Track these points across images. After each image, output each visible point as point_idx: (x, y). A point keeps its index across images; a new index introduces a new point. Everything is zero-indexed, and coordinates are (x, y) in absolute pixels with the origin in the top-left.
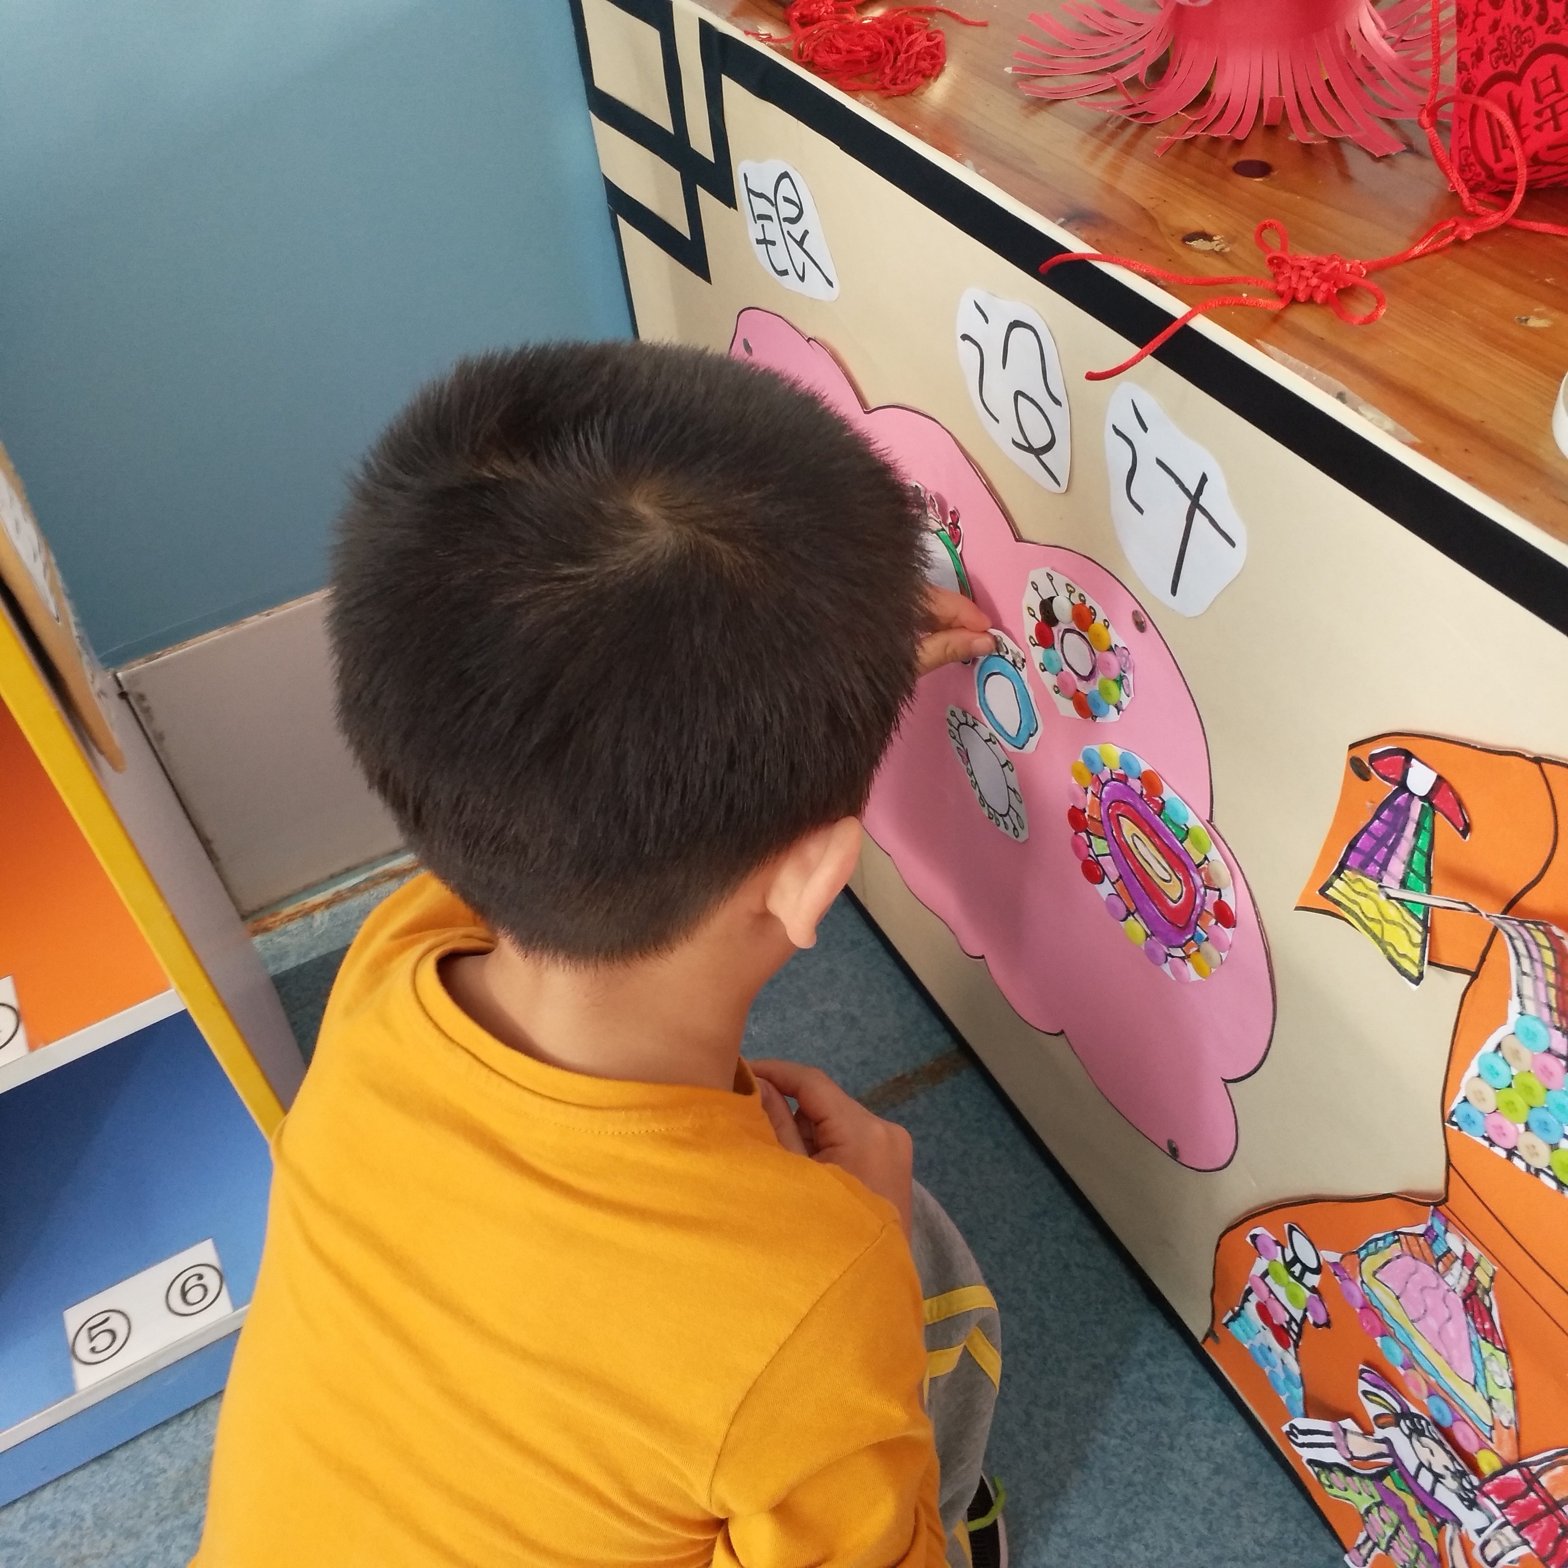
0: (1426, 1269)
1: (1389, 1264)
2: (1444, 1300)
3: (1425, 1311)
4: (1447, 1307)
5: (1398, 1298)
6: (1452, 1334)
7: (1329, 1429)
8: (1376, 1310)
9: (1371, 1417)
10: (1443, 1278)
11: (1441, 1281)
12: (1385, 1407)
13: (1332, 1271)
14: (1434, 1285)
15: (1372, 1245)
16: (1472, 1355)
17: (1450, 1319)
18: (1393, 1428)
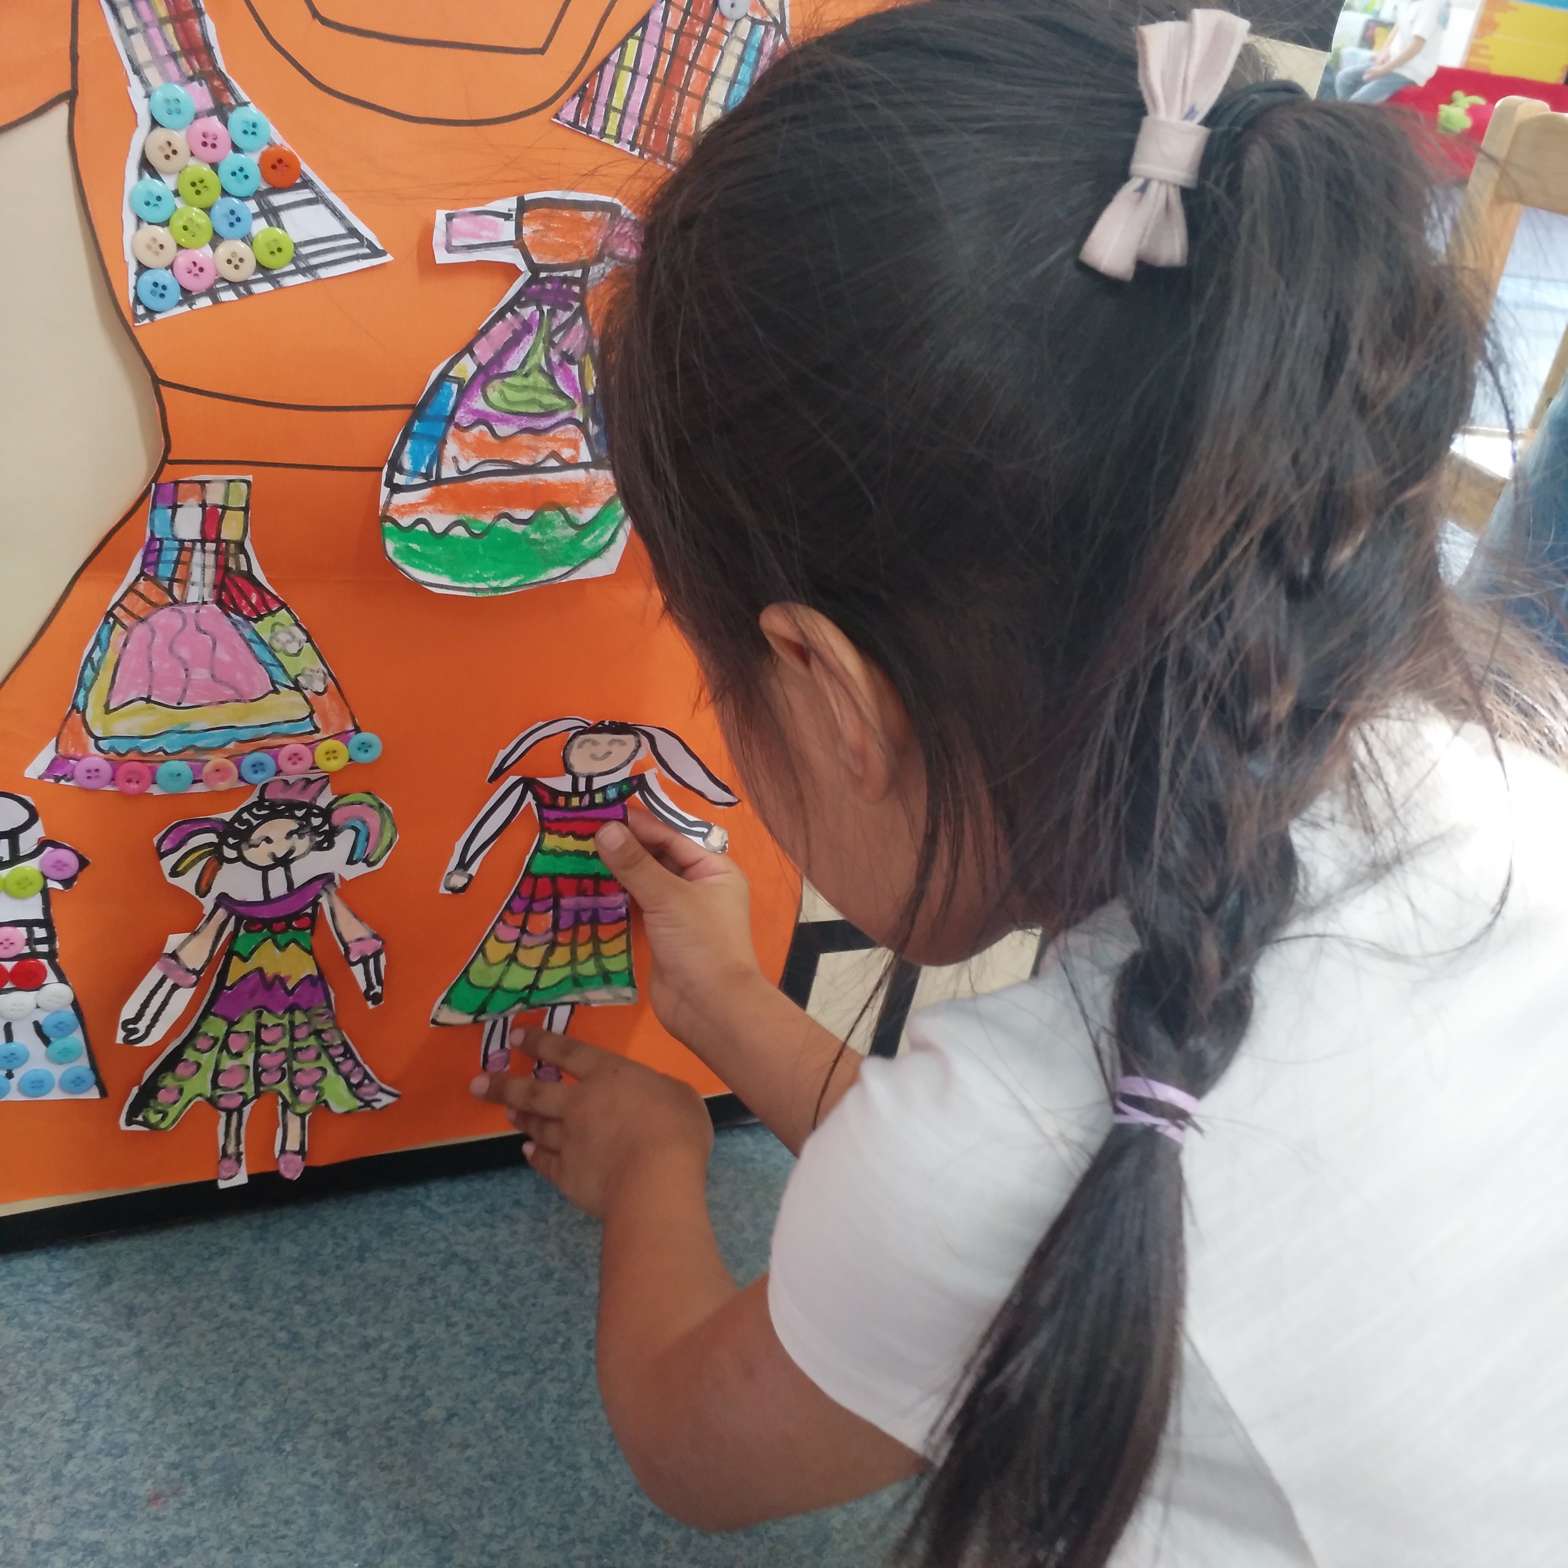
0: (163, 618)
1: (119, 668)
2: (199, 629)
3: (187, 670)
4: (205, 633)
5: (148, 700)
6: (226, 658)
7: (160, 975)
8: (131, 756)
9: (193, 893)
10: (185, 604)
11: (184, 609)
12: (200, 858)
13: (52, 781)
14: (179, 623)
15: (89, 672)
16: (256, 657)
17: (215, 644)
18: (220, 872)
